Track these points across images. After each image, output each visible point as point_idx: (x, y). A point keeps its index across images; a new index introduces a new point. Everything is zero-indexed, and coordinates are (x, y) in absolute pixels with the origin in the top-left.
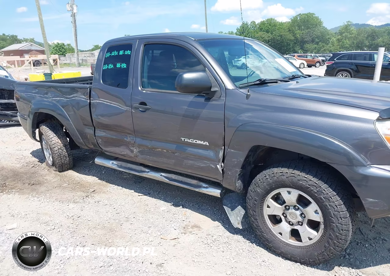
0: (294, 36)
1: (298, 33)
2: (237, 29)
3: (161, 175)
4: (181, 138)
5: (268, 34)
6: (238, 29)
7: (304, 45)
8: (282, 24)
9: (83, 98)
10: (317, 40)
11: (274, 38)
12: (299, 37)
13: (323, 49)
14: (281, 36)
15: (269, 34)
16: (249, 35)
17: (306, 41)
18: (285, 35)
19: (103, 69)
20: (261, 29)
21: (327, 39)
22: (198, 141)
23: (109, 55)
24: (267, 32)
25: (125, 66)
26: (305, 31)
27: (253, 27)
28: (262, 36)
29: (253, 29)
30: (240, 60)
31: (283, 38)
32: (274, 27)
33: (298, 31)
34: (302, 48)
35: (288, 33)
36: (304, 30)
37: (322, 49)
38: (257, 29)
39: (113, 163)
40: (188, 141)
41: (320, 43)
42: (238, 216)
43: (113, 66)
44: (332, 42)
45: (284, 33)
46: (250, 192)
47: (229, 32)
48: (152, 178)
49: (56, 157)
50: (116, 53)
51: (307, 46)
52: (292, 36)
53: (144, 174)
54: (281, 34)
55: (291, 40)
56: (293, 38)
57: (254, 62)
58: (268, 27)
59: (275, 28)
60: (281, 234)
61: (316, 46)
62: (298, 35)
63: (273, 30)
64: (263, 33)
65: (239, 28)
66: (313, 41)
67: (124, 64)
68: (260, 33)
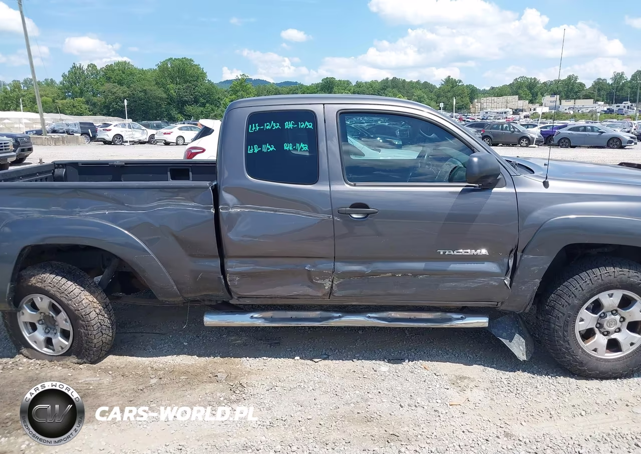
0: (165, 92)
1: (171, 88)
2: (63, 76)
3: (369, 317)
4: (438, 251)
5: (122, 87)
6: (66, 76)
7: (184, 107)
8: (143, 72)
9: (194, 207)
10: (201, 99)
11: (133, 94)
12: (174, 94)
13: (213, 114)
14: (145, 91)
15: (125, 88)
16: (88, 88)
17: (186, 101)
18: (151, 91)
19: (249, 152)
20: (109, 79)
21: (216, 100)
22: (469, 251)
23: (257, 128)
24: (120, 83)
25: (307, 148)
26: (182, 86)
27: (92, 75)
28: (112, 90)
29: (92, 76)
30: (110, 130)
31: (149, 95)
32: (130, 77)
33: (172, 85)
34: (181, 112)
35: (155, 88)
36: (179, 84)
37: (211, 114)
38: (100, 77)
39: (252, 317)
40: (452, 253)
41: (208, 105)
42: (519, 345)
43: (273, 148)
44: (223, 103)
45: (149, 87)
46: (559, 308)
47: (46, 80)
48: (351, 325)
49: (95, 333)
50: (276, 125)
51: (189, 108)
52: (163, 93)
53: (332, 322)
54: (145, 88)
55: (161, 99)
56: (164, 96)
57: (134, 133)
58: (121, 76)
59: (134, 79)
60: (595, 350)
61: (202, 108)
62: (172, 91)
63: (130, 80)
64: (114, 85)
65: (67, 73)
66: (196, 101)
67: (302, 145)
68: (107, 85)
